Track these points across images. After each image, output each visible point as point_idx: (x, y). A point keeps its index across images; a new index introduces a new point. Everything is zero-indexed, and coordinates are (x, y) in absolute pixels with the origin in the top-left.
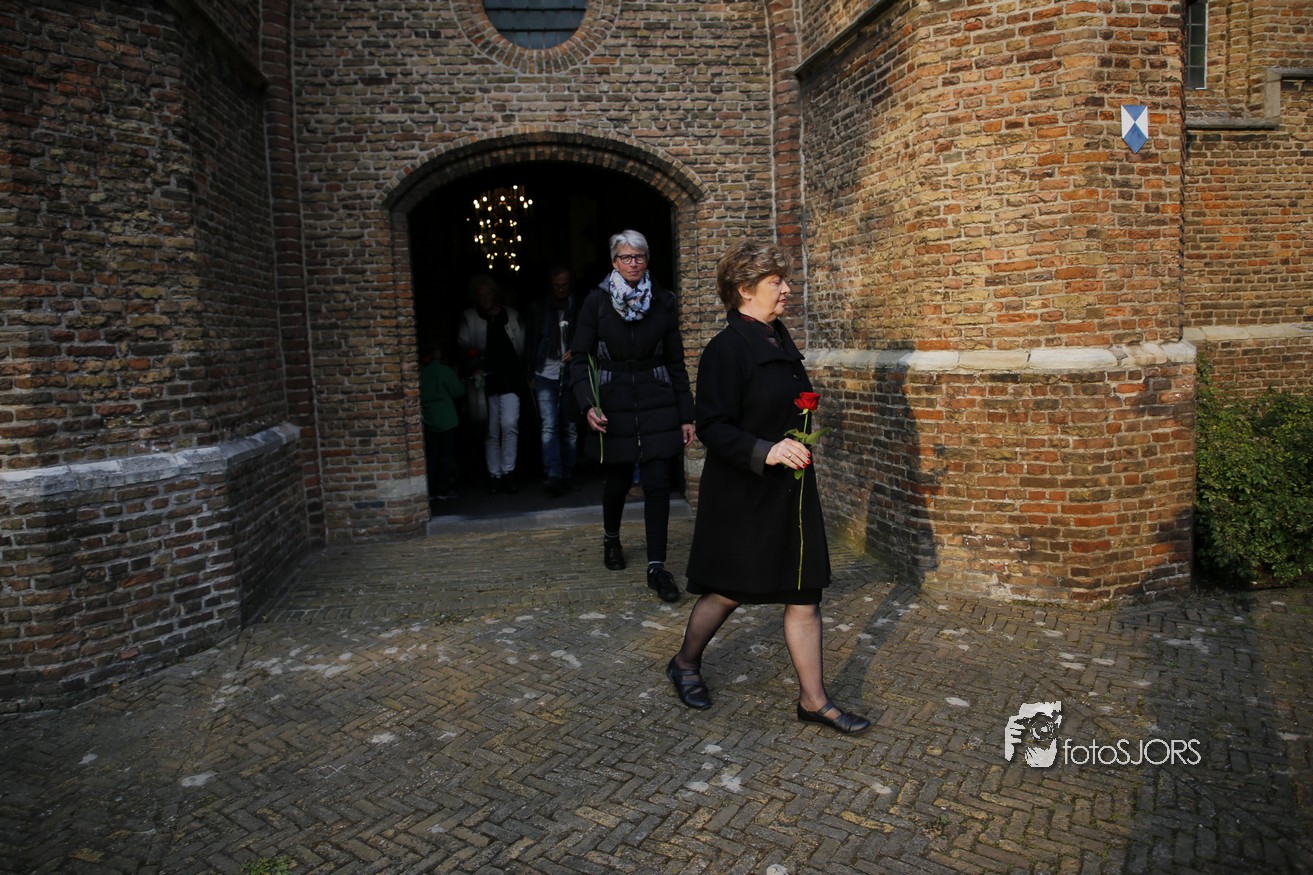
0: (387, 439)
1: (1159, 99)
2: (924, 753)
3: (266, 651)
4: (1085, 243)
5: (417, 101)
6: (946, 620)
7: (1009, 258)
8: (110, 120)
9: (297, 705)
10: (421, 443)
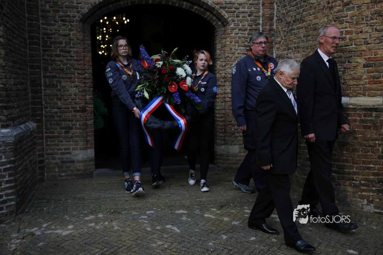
0: (78, 131)
7: (375, 55)
9: (52, 247)
10: (93, 133)
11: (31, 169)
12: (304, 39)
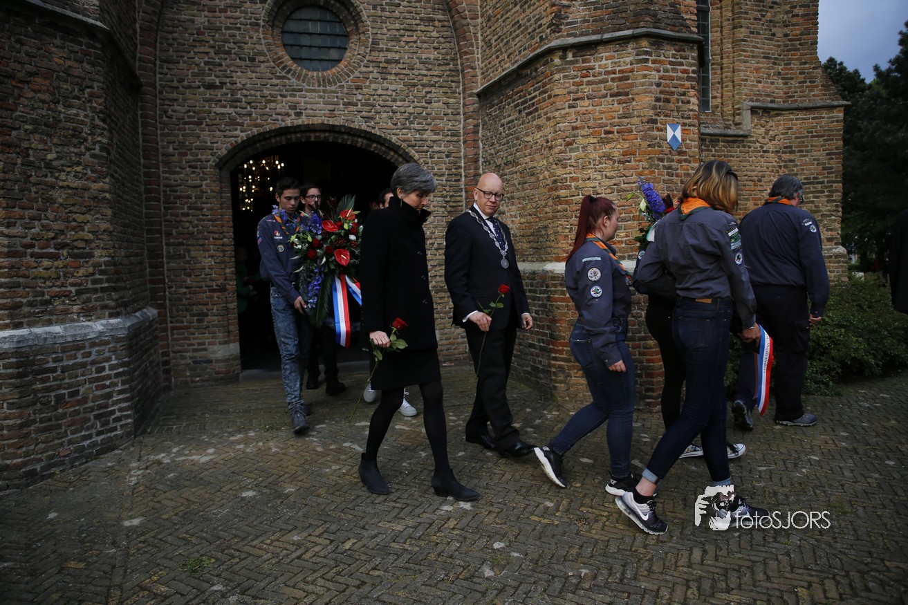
0: (216, 318)
1: (687, 121)
3: (155, 449)
5: (239, 101)
8: (60, 108)
9: (188, 478)
10: (236, 321)
11: (152, 373)
12: (520, 187)
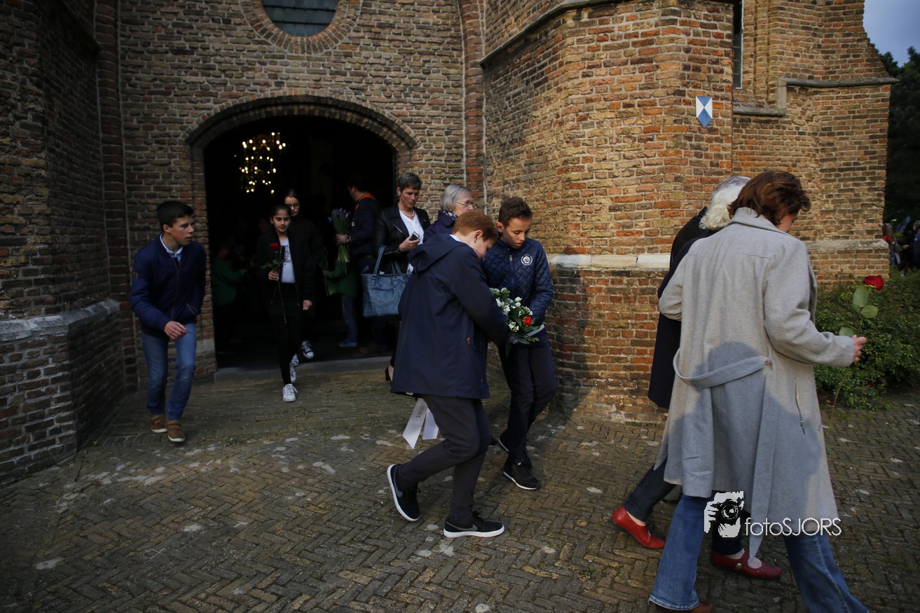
1: (719, 94)
2: (575, 525)
4: (673, 185)
5: (212, 68)
6: (583, 436)
7: (624, 194)
9: (125, 506)
10: (211, 314)
12: (526, 168)
